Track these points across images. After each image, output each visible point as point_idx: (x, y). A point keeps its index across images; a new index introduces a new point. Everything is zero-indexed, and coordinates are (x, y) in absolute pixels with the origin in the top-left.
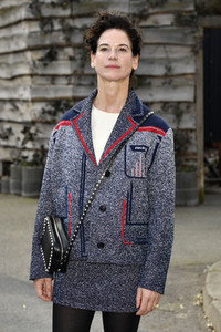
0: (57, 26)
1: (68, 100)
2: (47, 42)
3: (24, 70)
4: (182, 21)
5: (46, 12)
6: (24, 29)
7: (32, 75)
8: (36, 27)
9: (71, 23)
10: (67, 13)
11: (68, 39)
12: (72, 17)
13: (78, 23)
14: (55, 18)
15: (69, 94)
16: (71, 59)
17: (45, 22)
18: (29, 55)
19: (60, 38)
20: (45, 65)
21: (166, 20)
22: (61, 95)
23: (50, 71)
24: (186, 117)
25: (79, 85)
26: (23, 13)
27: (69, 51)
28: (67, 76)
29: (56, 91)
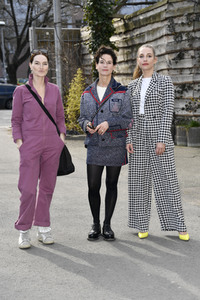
0: (184, 38)
1: (190, 83)
2: (178, 48)
3: (164, 66)
5: (178, 30)
6: (164, 41)
7: (168, 70)
8: (171, 39)
9: (193, 34)
10: (191, 28)
11: (190, 45)
12: (194, 31)
13: (198, 35)
14: (184, 32)
15: (190, 80)
16: (193, 57)
17: (177, 36)
18: (167, 56)
19: (186, 45)
20: (177, 62)
22: (185, 80)
23: (179, 66)
25: (198, 74)
26: (164, 31)
27: (192, 53)
28: (189, 68)
29: (183, 78)
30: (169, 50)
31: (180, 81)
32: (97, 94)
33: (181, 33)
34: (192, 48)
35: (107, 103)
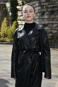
30: (39, 11)
31: (43, 23)
34: (47, 11)
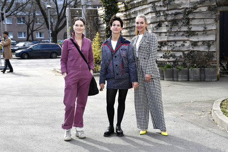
0: (162, 14)
1: (165, 42)
2: (158, 20)
4: (211, 9)
5: (158, 9)
6: (150, 16)
8: (154, 15)
9: (167, 12)
10: (166, 9)
11: (165, 19)
12: (167, 10)
13: (170, 12)
14: (161, 11)
15: (166, 39)
16: (167, 26)
17: (157, 13)
18: (151, 25)
19: (163, 18)
20: (157, 29)
21: (204, 9)
22: (163, 40)
23: (159, 31)
24: (212, 47)
25: (170, 36)
26: (149, 10)
27: (166, 23)
28: (165, 33)
29: (161, 38)
30: (152, 21)
31: (160, 40)
32: (111, 46)
33: (159, 11)
34: (166, 20)
35: (118, 51)
